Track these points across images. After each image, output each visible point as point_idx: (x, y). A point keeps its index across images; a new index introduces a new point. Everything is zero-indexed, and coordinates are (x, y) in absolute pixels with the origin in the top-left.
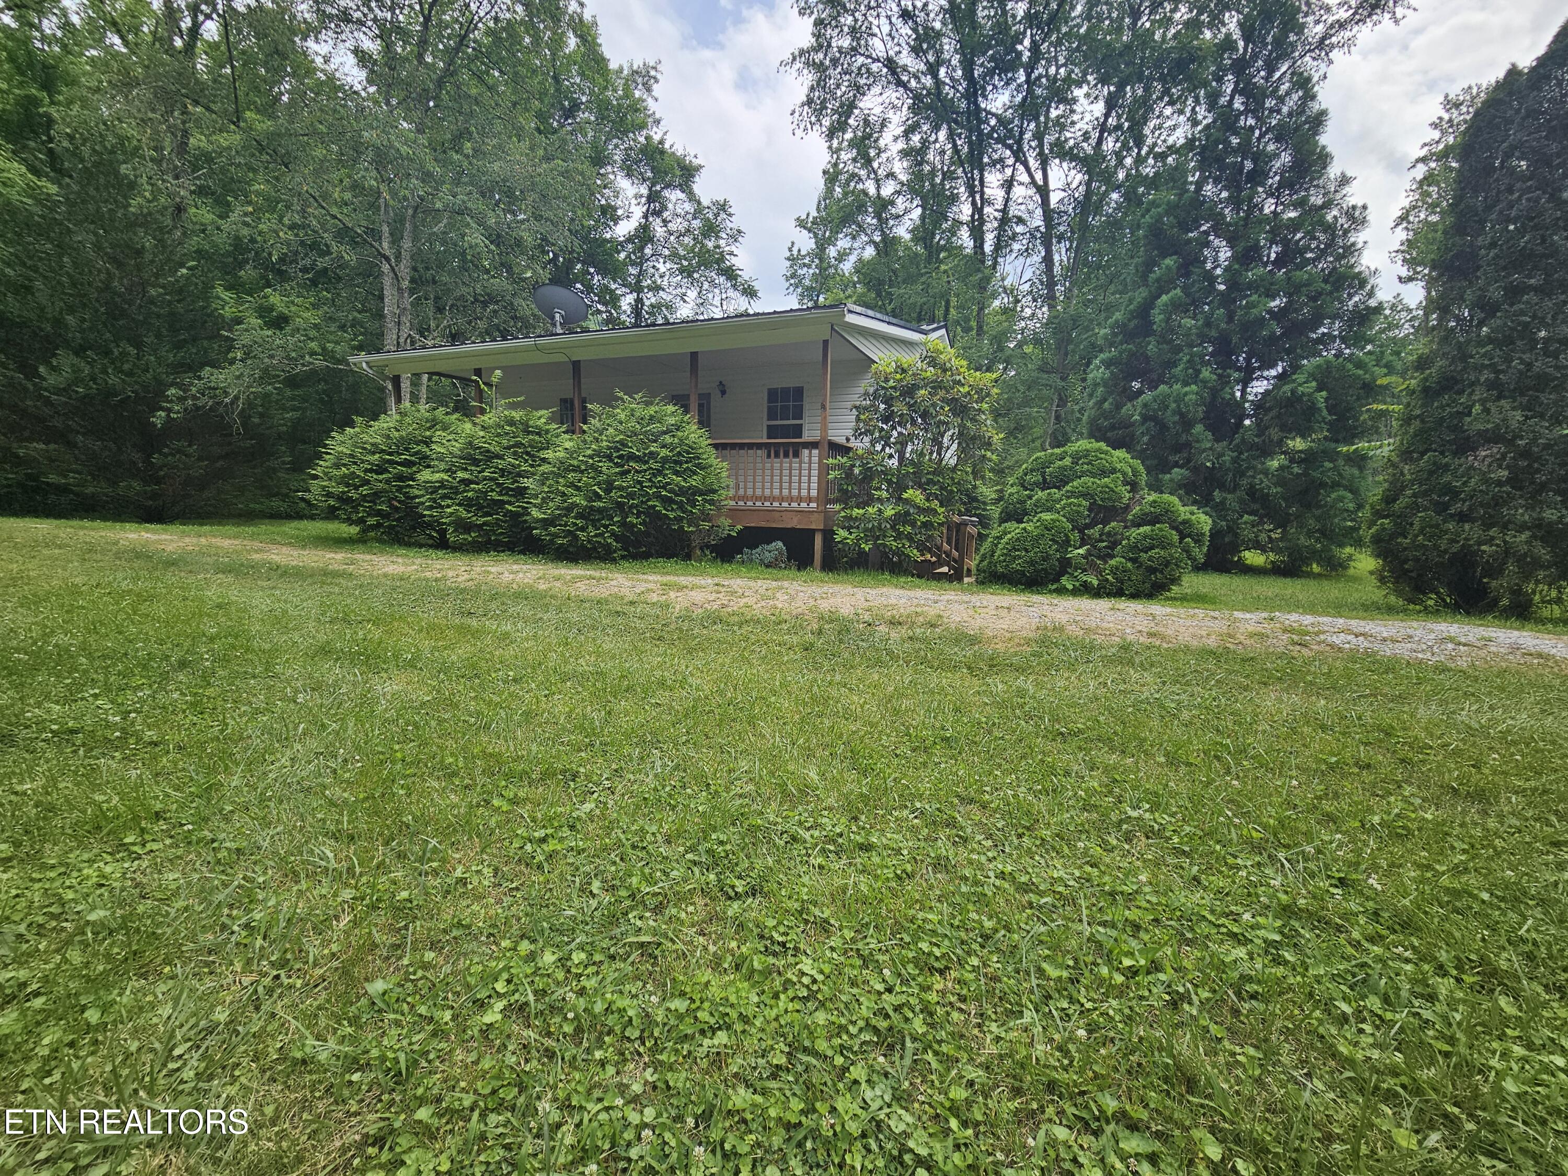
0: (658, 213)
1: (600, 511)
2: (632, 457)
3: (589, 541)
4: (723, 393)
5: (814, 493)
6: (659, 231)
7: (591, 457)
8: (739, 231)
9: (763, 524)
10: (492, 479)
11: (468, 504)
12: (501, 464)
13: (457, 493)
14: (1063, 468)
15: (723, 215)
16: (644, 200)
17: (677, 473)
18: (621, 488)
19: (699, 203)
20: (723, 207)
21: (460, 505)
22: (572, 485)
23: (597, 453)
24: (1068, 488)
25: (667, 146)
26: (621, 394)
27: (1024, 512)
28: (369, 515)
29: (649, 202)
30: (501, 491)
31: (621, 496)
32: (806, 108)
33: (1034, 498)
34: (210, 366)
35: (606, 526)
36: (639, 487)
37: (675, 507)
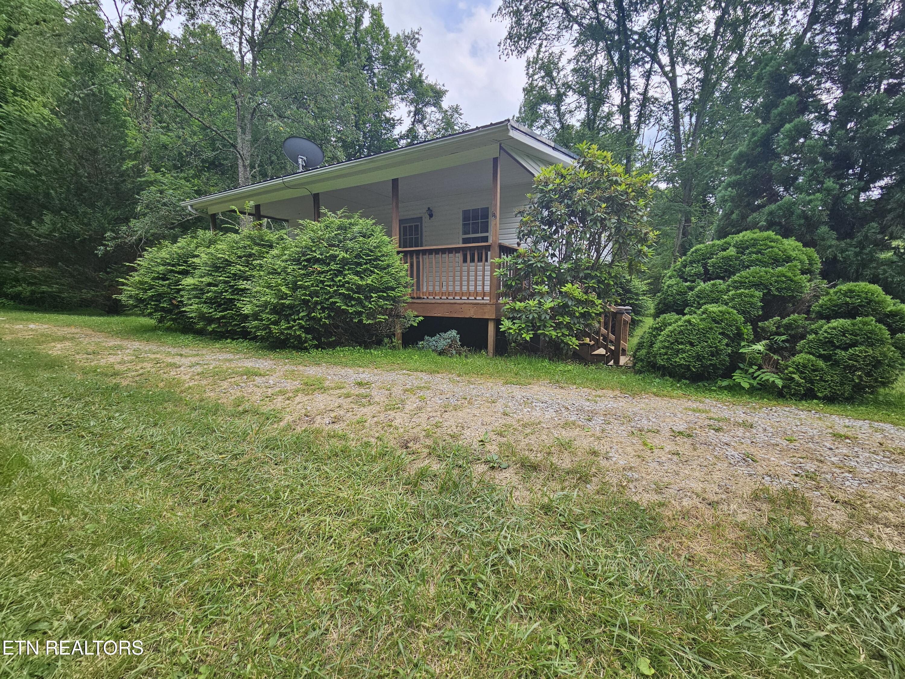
0: (420, 122)
2: (317, 261)
3: (282, 334)
4: (431, 216)
5: (487, 289)
6: (421, 132)
7: (285, 261)
9: (447, 315)
10: (225, 282)
11: (210, 302)
12: (233, 270)
13: (203, 294)
14: (728, 259)
15: (456, 115)
16: (412, 114)
17: (357, 274)
18: (305, 287)
19: (444, 111)
20: (456, 110)
21: (204, 303)
23: (290, 258)
24: (736, 278)
25: (424, 78)
26: (326, 211)
27: (686, 304)
28: (156, 311)
29: (415, 115)
30: (233, 291)
31: (305, 295)
32: (509, 41)
33: (696, 290)
34: (135, 218)
35: (294, 321)
36: (321, 285)
37: (353, 303)
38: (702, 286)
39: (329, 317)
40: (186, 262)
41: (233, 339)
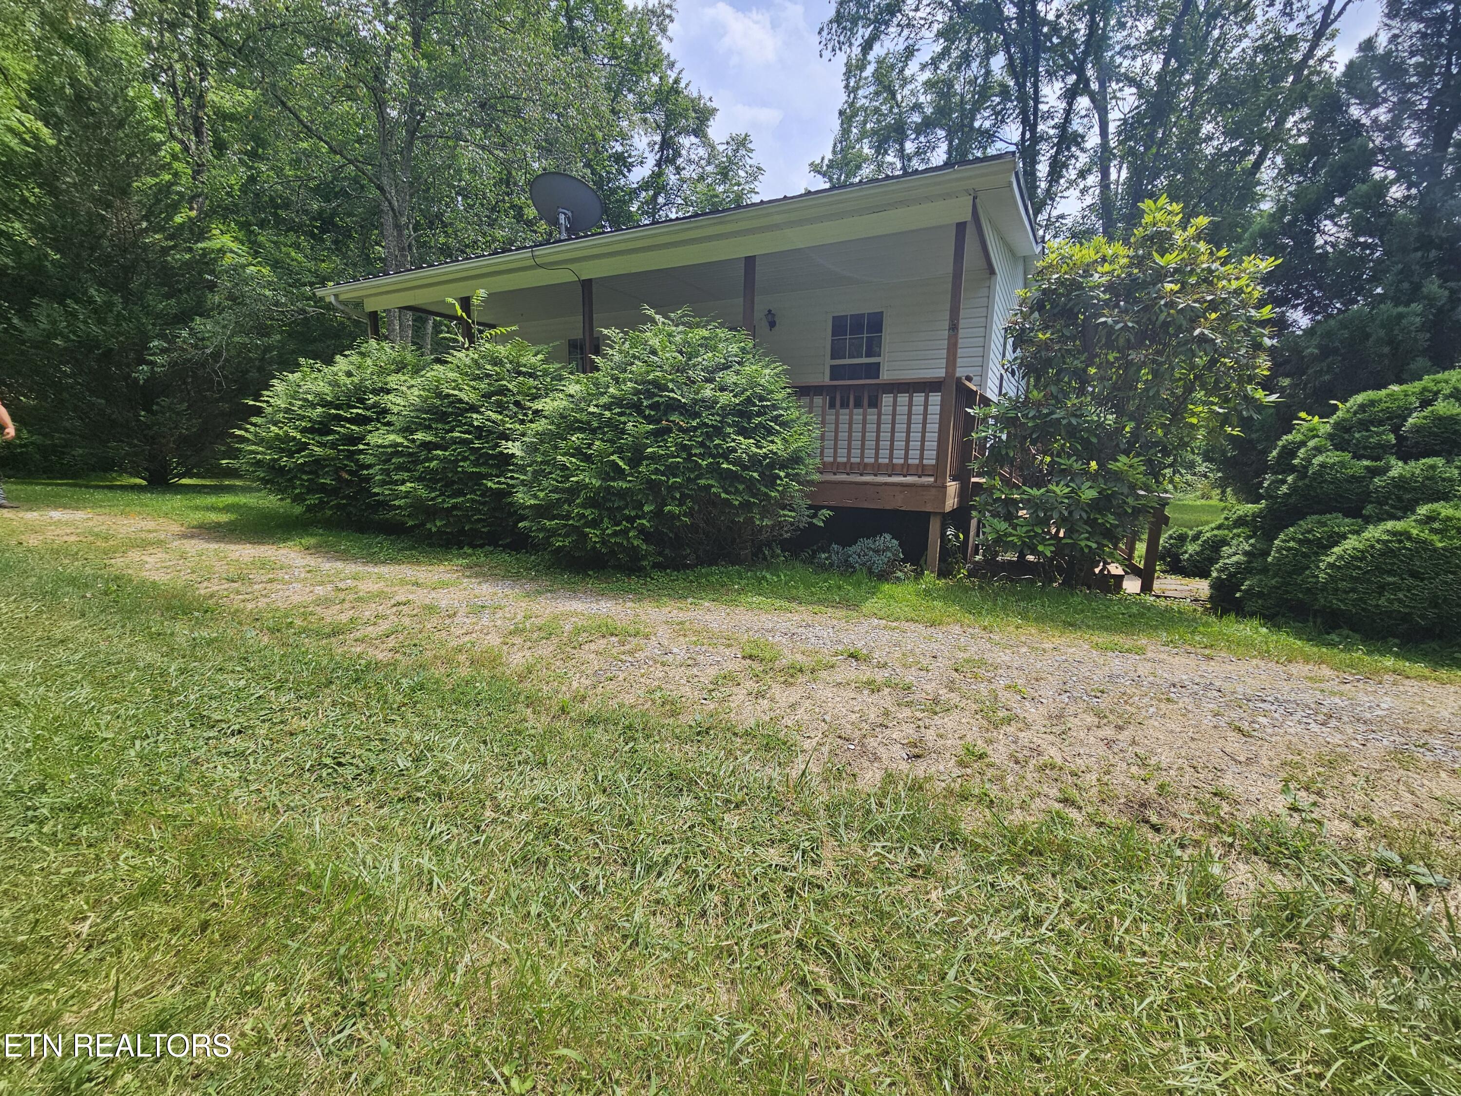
1: (622, 494)
3: (604, 543)
4: (772, 324)
5: (930, 459)
6: (672, 179)
7: (607, 407)
8: (759, 168)
10: (464, 442)
11: (429, 479)
12: (477, 419)
13: (416, 462)
15: (742, 152)
16: (657, 147)
17: (744, 432)
18: (653, 458)
19: (713, 148)
20: (742, 142)
21: (420, 479)
22: (578, 452)
23: (618, 402)
26: (651, 312)
27: (1366, 497)
28: (310, 491)
29: (662, 149)
30: (477, 459)
31: (656, 471)
32: (835, 26)
33: (1391, 474)
34: (201, 315)
35: (631, 520)
36: (684, 455)
37: (741, 487)
38: (1398, 469)
39: (690, 514)
40: (362, 401)
41: (474, 547)
